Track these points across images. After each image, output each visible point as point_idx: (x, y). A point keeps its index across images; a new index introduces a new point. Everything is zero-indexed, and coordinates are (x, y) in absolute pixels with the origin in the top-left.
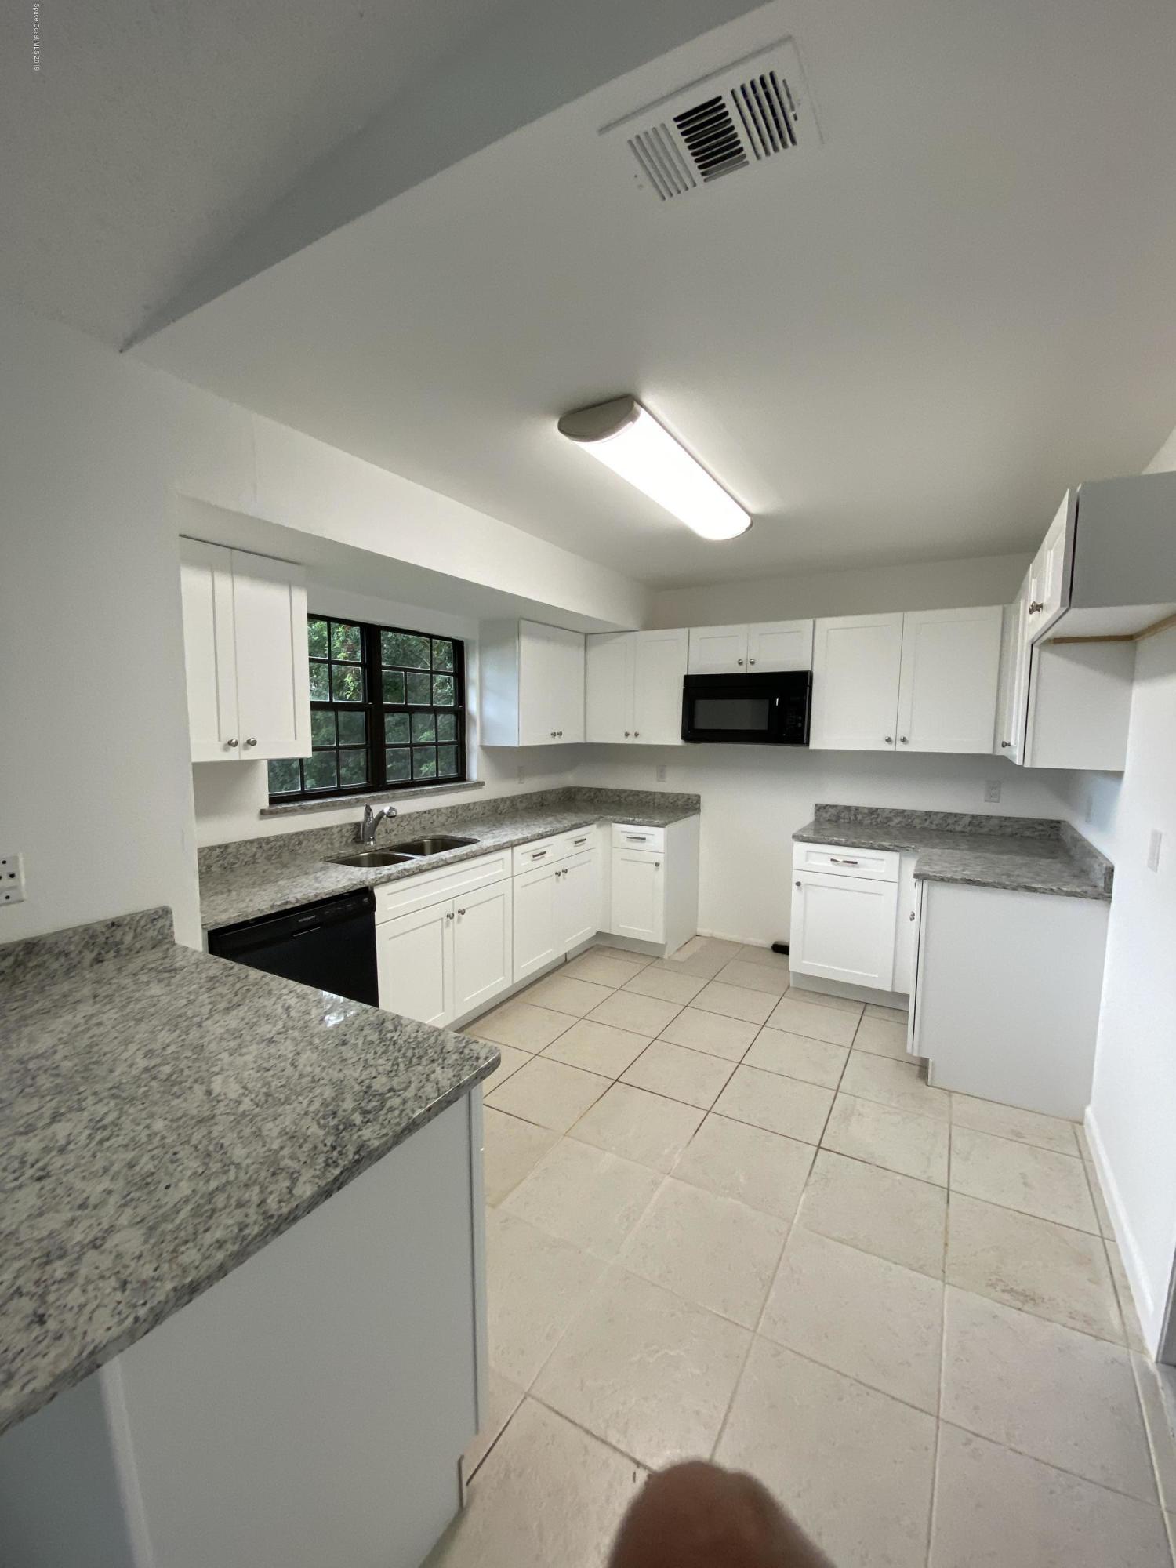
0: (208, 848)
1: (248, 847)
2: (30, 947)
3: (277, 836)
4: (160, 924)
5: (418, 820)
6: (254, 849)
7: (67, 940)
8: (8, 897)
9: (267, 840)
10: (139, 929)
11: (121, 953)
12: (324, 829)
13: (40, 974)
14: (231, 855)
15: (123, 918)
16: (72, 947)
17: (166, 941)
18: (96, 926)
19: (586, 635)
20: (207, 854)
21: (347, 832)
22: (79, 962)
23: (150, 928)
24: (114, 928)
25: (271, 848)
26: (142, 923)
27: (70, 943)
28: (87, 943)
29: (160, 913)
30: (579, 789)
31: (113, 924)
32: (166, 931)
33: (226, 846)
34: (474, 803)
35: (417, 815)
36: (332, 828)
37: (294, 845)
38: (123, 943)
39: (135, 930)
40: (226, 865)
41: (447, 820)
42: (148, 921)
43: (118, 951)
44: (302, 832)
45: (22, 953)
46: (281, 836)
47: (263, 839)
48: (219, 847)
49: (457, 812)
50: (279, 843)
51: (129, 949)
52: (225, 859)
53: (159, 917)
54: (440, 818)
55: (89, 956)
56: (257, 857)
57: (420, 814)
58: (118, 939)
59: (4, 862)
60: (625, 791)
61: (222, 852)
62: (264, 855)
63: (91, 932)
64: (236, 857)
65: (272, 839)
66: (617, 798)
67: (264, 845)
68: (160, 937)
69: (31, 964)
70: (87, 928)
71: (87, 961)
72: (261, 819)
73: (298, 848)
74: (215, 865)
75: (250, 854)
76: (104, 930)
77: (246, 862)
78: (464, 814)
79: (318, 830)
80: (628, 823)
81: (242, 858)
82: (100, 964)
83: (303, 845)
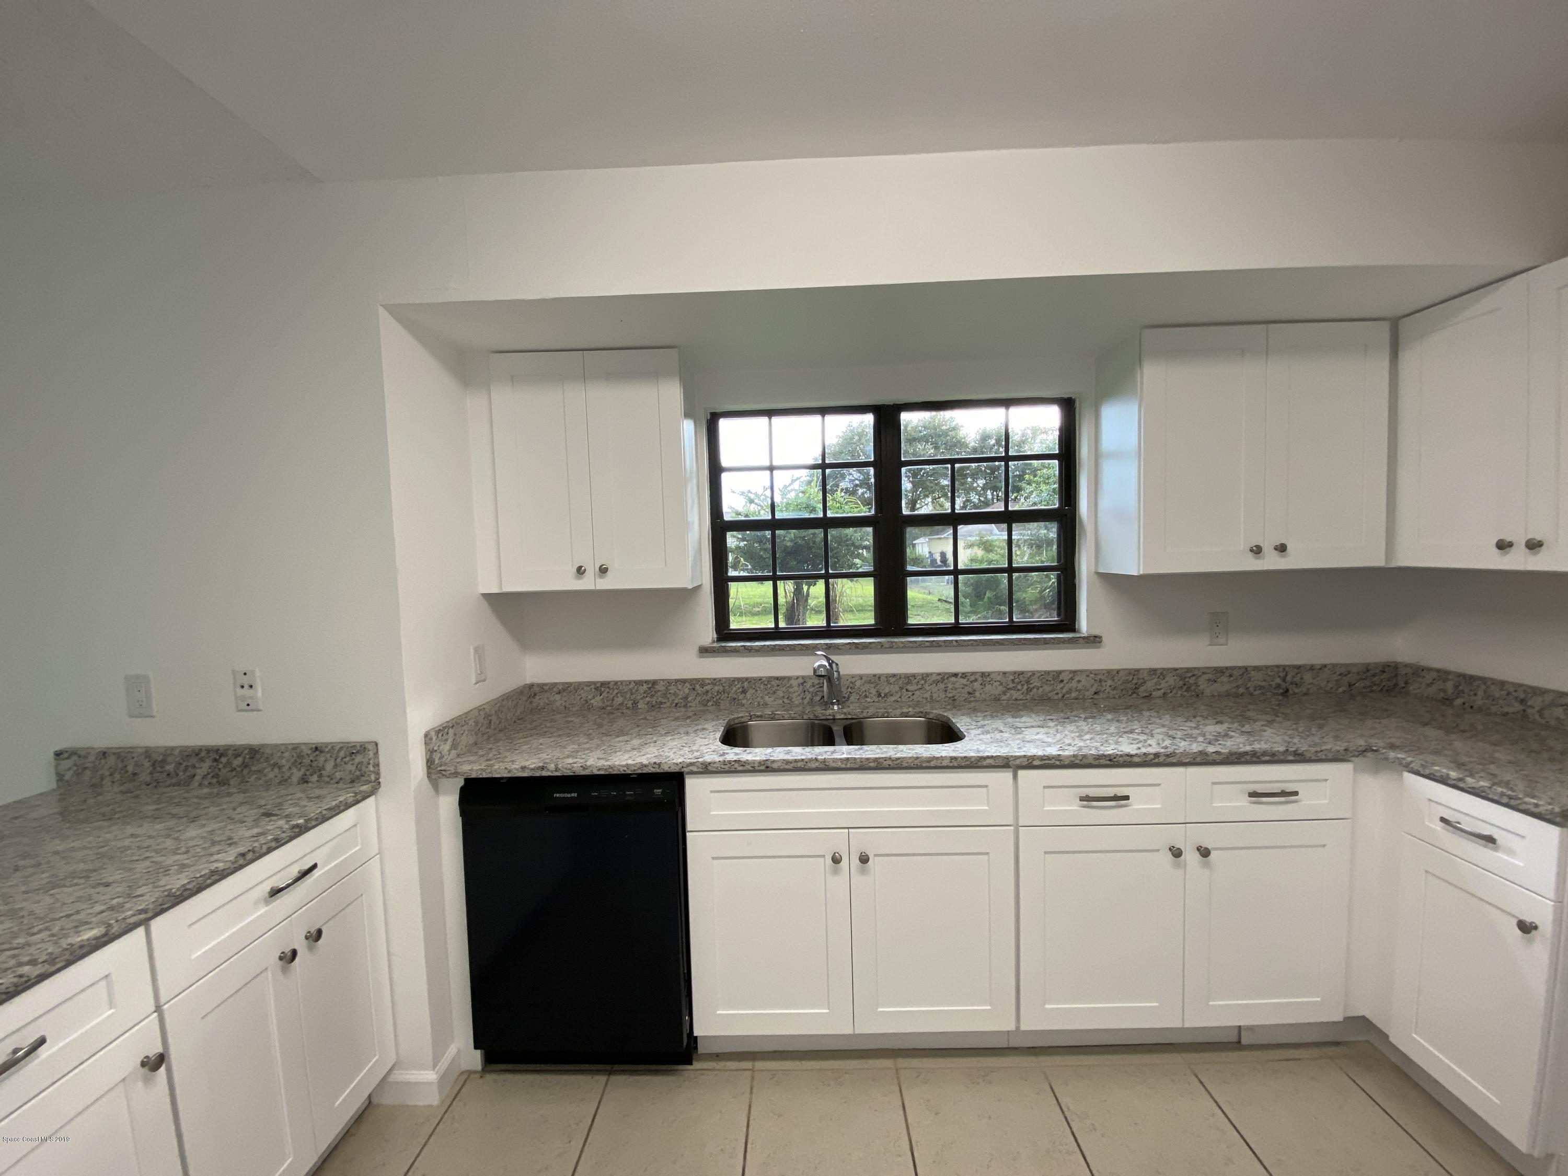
0: (635, 682)
1: (680, 687)
2: (254, 753)
3: (715, 679)
4: (358, 758)
5: (941, 686)
6: (687, 691)
7: (279, 754)
8: (248, 705)
9: (702, 682)
10: (338, 760)
11: (323, 778)
12: (777, 678)
13: (260, 779)
14: (659, 693)
15: (327, 745)
16: (284, 762)
17: (363, 778)
18: (303, 747)
19: (1395, 324)
20: (634, 687)
21: (813, 686)
22: (289, 778)
23: (348, 761)
24: (317, 752)
25: (707, 692)
26: (342, 754)
27: (282, 757)
28: (296, 761)
29: (358, 748)
30: (1418, 671)
31: (316, 748)
32: (364, 768)
33: (654, 683)
34: (1075, 672)
35: (939, 677)
36: (789, 678)
37: (736, 693)
38: (324, 770)
39: (336, 760)
40: (654, 703)
41: (1004, 693)
42: (347, 753)
43: (320, 776)
44: (747, 679)
45: (248, 756)
46: (720, 680)
47: (697, 680)
48: (647, 682)
49: (1028, 682)
50: (716, 688)
51: (331, 777)
52: (652, 696)
53: (358, 752)
54: (988, 687)
55: (297, 775)
56: (690, 699)
57: (944, 678)
58: (320, 765)
59: (245, 674)
60: (1543, 692)
61: (650, 688)
62: (699, 699)
63: (298, 751)
64: (665, 696)
65: (708, 681)
66: (1518, 707)
67: (698, 687)
68: (358, 773)
69: (253, 768)
70: (296, 747)
71: (295, 779)
72: (701, 657)
73: (741, 697)
74: (641, 701)
75: (681, 695)
76: (309, 752)
77: (677, 704)
78: (1047, 688)
79: (770, 679)
80: (1443, 780)
81: (672, 698)
82: (305, 785)
83: (748, 695)
